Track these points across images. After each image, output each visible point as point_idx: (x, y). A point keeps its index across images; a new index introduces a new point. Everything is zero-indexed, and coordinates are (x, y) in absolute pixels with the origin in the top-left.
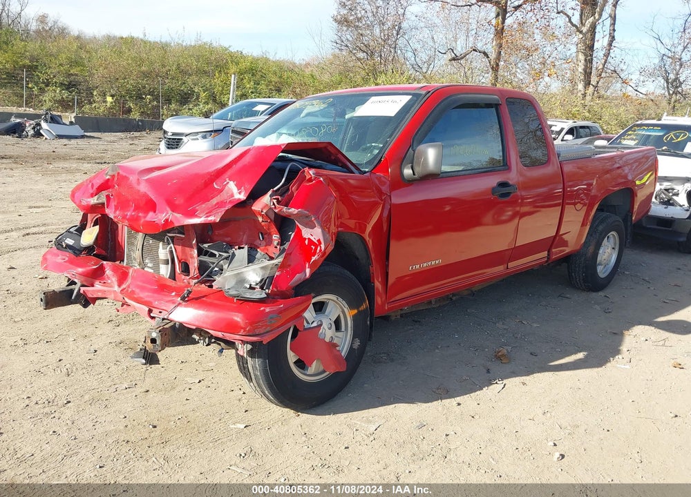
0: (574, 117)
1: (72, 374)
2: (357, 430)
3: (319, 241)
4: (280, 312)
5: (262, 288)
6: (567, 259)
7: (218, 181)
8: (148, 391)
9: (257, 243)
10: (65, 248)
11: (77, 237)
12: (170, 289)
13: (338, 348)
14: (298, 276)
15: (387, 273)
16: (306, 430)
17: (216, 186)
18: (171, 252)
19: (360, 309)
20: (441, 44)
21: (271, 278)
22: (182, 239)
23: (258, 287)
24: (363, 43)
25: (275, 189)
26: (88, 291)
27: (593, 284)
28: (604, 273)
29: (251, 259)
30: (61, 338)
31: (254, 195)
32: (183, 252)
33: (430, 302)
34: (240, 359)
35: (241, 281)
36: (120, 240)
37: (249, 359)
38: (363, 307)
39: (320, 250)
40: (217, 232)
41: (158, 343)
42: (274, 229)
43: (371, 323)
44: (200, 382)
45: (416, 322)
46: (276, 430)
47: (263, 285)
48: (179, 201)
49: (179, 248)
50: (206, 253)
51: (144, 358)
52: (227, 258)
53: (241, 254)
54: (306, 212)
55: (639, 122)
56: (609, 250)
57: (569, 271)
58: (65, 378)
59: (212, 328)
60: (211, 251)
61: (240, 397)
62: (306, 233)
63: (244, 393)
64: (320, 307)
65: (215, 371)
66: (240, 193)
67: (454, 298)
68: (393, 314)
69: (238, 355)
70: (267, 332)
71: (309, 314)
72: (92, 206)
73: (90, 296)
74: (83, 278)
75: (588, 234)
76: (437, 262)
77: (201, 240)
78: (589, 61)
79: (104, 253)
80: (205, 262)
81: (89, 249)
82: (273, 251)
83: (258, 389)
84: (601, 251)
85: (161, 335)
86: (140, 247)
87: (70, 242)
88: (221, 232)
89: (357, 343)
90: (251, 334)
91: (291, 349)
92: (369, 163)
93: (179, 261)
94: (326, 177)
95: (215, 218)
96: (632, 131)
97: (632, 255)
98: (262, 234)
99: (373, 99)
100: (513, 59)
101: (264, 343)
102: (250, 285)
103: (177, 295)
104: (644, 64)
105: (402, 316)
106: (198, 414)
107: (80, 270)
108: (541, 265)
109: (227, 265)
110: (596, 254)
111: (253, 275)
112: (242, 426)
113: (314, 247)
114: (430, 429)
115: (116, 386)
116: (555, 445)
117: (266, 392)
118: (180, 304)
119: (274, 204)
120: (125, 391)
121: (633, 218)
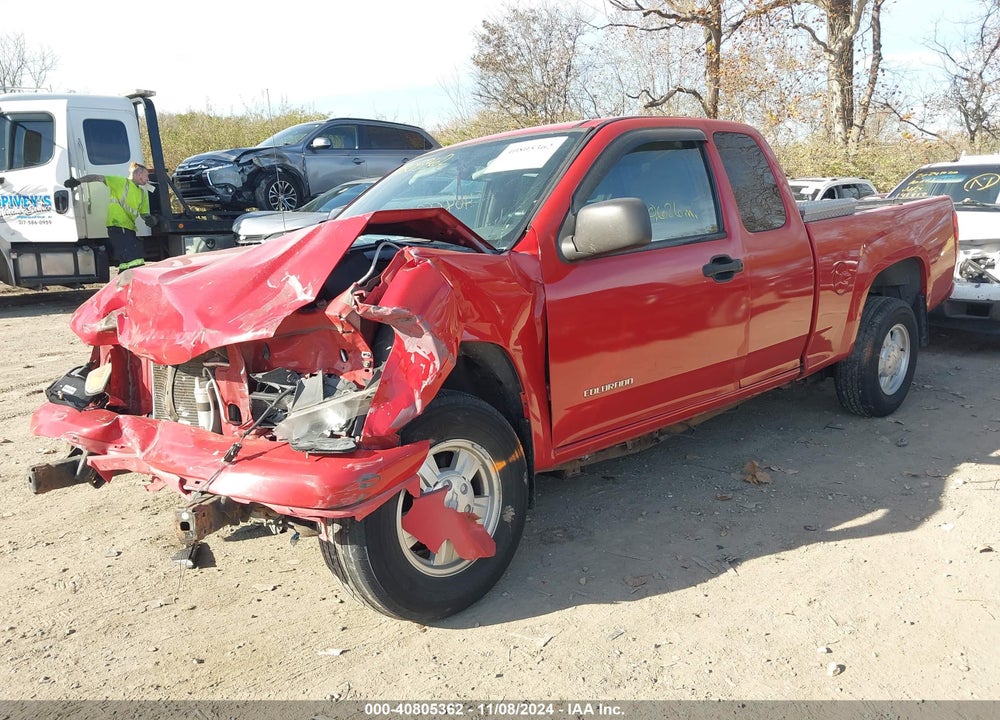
0: (834, 173)
1: (81, 590)
2: (515, 647)
3: (431, 355)
4: (380, 469)
5: (349, 434)
6: (831, 370)
7: (273, 277)
8: (194, 608)
9: (338, 365)
10: (63, 399)
11: (80, 382)
12: (211, 446)
13: (479, 522)
14: (403, 412)
15: (549, 403)
16: (436, 653)
17: (270, 285)
18: (212, 392)
19: (510, 460)
20: (631, 85)
21: (362, 419)
22: (226, 370)
23: (344, 433)
24: (518, 93)
25: (360, 282)
26: (97, 461)
27: (876, 406)
28: (892, 388)
29: (329, 391)
30: (68, 537)
31: (327, 294)
32: (230, 390)
33: (624, 446)
34: (325, 546)
35: (317, 426)
36: (145, 382)
37: (338, 546)
38: (515, 457)
39: (435, 369)
40: (276, 355)
41: (191, 529)
42: (362, 344)
43: (530, 479)
44: (275, 588)
45: (608, 478)
46: (390, 656)
47: (351, 428)
48: (214, 311)
49: (223, 384)
50: (263, 388)
51: (190, 558)
52: (292, 392)
53: (313, 384)
54: (405, 311)
55: (925, 167)
56: (895, 353)
57: (837, 389)
58: (71, 597)
59: (275, 501)
60: (270, 384)
61: (335, 608)
62: (411, 345)
63: (342, 602)
64: (446, 461)
65: (299, 571)
66: (306, 292)
67: (662, 438)
68: (568, 468)
69: (321, 542)
70: (361, 502)
71: (428, 471)
72: (99, 333)
73: (102, 468)
74: (90, 443)
75: (859, 329)
76: (627, 382)
77: (253, 368)
78: (847, 92)
79: (121, 403)
80: (260, 401)
81: (99, 399)
82: (363, 376)
83: (356, 592)
84: (883, 355)
85: (196, 516)
86: (169, 389)
87: (70, 390)
88: (282, 353)
89: (510, 513)
90: (335, 505)
91: (403, 527)
92: (507, 238)
93: (226, 404)
94: (436, 258)
95: (267, 332)
96: (917, 180)
97: (932, 362)
98: (344, 351)
99: (512, 146)
100: (736, 100)
101: (358, 519)
102: (332, 432)
103: (220, 455)
104: (929, 91)
105: (583, 470)
106: (269, 637)
107: (85, 431)
108: (791, 380)
109: (292, 403)
110: (874, 361)
111: (334, 415)
112: (337, 652)
113: (424, 366)
114: (630, 638)
115: (146, 604)
116: (829, 651)
117: (369, 596)
118: (224, 467)
119: (356, 303)
120: (159, 610)
121: (928, 304)
